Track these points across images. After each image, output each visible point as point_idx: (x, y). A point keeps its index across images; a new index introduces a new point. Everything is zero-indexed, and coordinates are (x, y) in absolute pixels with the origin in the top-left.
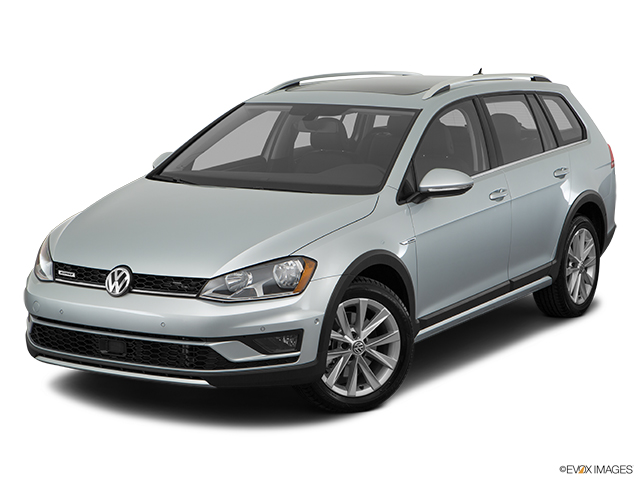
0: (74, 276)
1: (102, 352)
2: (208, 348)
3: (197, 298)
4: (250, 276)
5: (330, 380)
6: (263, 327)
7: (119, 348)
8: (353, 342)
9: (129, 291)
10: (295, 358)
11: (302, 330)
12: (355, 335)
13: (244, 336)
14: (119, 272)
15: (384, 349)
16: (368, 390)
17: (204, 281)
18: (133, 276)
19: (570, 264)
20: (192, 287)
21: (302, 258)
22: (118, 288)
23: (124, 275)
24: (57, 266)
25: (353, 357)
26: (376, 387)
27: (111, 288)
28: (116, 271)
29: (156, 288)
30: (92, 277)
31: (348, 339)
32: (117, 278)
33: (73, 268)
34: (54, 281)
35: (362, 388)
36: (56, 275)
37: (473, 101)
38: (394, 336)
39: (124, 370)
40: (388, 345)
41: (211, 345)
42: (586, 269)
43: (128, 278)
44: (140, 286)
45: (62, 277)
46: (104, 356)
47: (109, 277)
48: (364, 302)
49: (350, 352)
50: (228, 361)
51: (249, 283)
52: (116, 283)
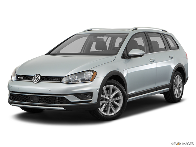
0: (23, 78)
1: (31, 101)
3: (60, 82)
4: (77, 76)
5: (101, 110)
6: (81, 91)
7: (36, 99)
8: (108, 99)
9: (40, 81)
10: (91, 101)
11: (93, 92)
12: (109, 97)
13: (75, 94)
14: (37, 76)
15: (118, 101)
16: (113, 114)
17: (62, 77)
18: (41, 77)
19: (175, 86)
20: (59, 79)
21: (93, 71)
23: (38, 77)
24: (18, 76)
25: (108, 103)
26: (115, 113)
27: (34, 81)
28: (36, 76)
29: (48, 80)
30: (28, 78)
31: (107, 97)
32: (36, 78)
33: (23, 76)
34: (17, 80)
35: (111, 113)
36: (17, 78)
37: (145, 33)
38: (121, 97)
39: (38, 106)
40: (119, 100)
41: (65, 96)
42: (180, 88)
43: (39, 77)
44: (43, 80)
45: (19, 79)
47: (34, 78)
48: (112, 86)
49: (107, 102)
50: (70, 101)
51: (77, 78)
52: (36, 79)
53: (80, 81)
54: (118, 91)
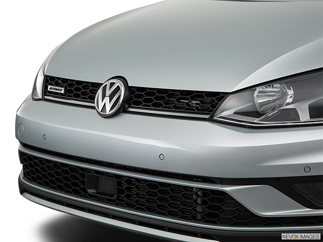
0: (63, 92)
1: (90, 191)
2: (223, 193)
4: (291, 92)
6: (307, 167)
7: (109, 187)
9: (123, 110)
13: (278, 179)
22: (109, 106)
23: (118, 89)
27: (101, 106)
28: (108, 83)
30: (82, 92)
32: (108, 93)
33: (65, 81)
34: (43, 99)
36: (45, 92)
39: (114, 217)
41: (228, 189)
43: (122, 91)
44: (137, 104)
45: (51, 93)
46: (91, 197)
47: (100, 92)
51: (289, 100)
53: (305, 118)
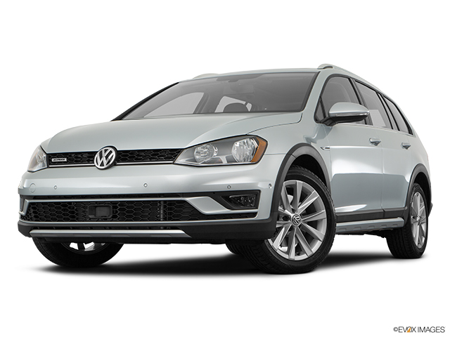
0: (66, 160)
1: (90, 216)
2: (185, 201)
3: (173, 163)
4: (216, 150)
6: (229, 186)
7: (105, 212)
8: (292, 215)
9: (114, 164)
10: (254, 214)
11: (260, 191)
12: (293, 211)
13: (214, 192)
14: (106, 151)
15: (314, 224)
16: (303, 257)
17: (178, 151)
18: (118, 153)
19: (412, 217)
20: (169, 155)
21: (256, 138)
22: (105, 162)
24: (50, 156)
25: (292, 229)
26: (310, 254)
27: (100, 162)
28: (103, 150)
29: (138, 160)
30: (82, 159)
31: (289, 212)
32: (104, 155)
33: (65, 155)
34: (48, 167)
35: (299, 255)
36: (49, 163)
37: (349, 80)
38: (322, 214)
39: (110, 229)
40: (317, 221)
41: (187, 199)
43: (114, 153)
44: (124, 160)
45: (55, 163)
46: (90, 220)
47: (97, 156)
48: (300, 184)
49: (290, 224)
50: (200, 213)
51: (215, 155)
52: (104, 159)
53: (225, 162)
54: (314, 197)
